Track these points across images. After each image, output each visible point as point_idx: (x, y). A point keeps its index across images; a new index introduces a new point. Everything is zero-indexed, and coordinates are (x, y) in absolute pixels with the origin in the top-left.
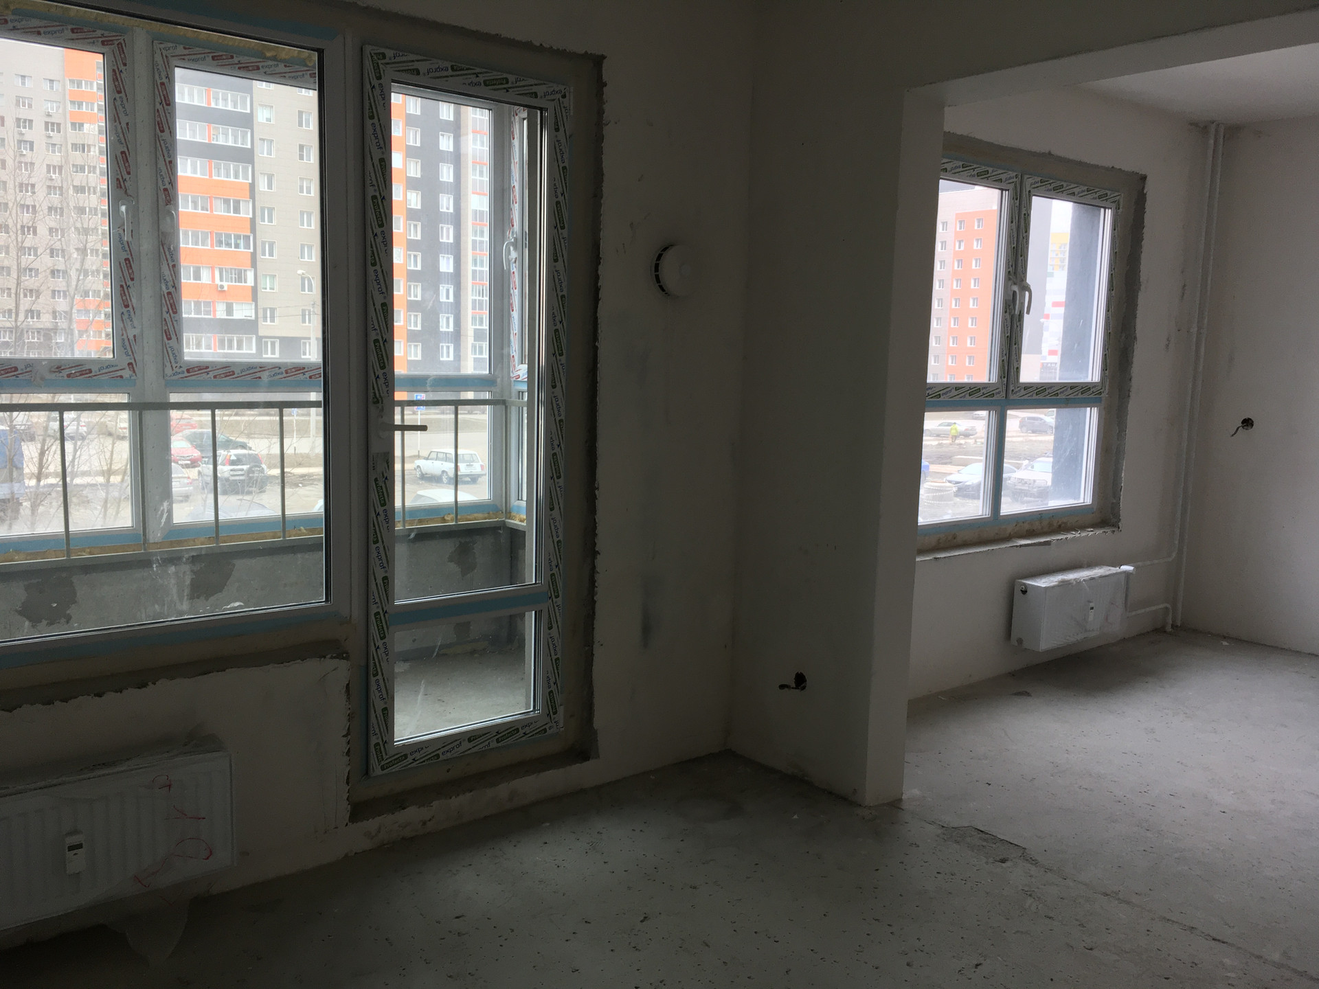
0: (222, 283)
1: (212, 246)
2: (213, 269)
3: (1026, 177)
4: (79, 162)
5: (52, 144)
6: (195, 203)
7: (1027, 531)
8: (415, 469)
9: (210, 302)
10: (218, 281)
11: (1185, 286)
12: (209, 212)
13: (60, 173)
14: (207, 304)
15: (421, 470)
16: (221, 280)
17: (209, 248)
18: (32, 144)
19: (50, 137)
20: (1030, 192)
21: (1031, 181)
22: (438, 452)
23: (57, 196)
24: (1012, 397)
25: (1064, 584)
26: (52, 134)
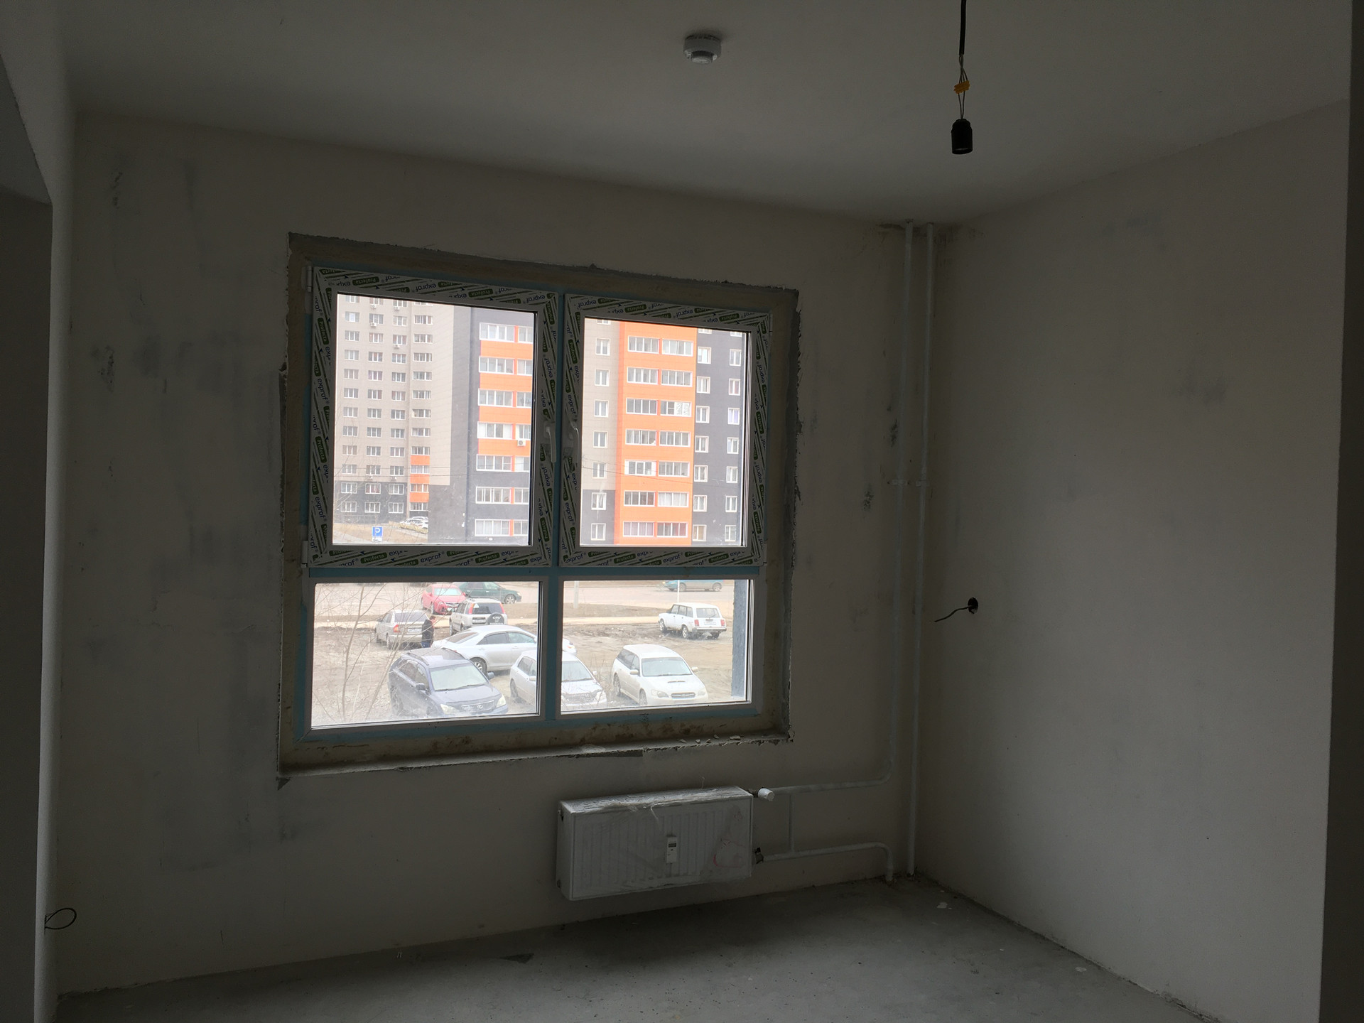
0: (521, 439)
1: (514, 405)
2: (514, 426)
3: (568, 296)
4: (420, 332)
5: (399, 317)
6: (501, 365)
7: (616, 736)
8: (659, 622)
9: (509, 458)
10: (518, 438)
11: (895, 426)
12: (513, 374)
13: (404, 343)
14: (507, 459)
15: (663, 624)
16: (521, 437)
17: (512, 407)
18: (381, 316)
19: (397, 310)
20: (578, 314)
21: (578, 301)
22: (679, 606)
23: (401, 363)
24: (563, 564)
25: (614, 809)
26: (399, 308)
